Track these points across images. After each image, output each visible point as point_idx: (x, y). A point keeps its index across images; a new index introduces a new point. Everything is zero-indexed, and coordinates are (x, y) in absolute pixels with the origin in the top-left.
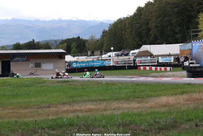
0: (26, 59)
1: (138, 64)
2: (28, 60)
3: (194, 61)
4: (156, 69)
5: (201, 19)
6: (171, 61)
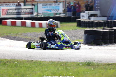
1: (2, 16)
3: (98, 12)
6: (58, 11)
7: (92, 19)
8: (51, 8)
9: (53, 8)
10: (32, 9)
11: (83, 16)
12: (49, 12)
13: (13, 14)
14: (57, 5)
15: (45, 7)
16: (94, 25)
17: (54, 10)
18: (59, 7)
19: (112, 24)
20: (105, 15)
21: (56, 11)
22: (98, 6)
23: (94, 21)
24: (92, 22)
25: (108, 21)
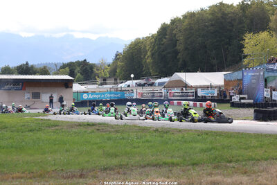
0: (20, 86)
1: (169, 98)
2: (23, 89)
3: (246, 96)
4: (195, 105)
5: (247, 41)
7: (242, 101)
8: (208, 92)
11: (234, 99)
13: (178, 96)
15: (203, 92)
17: (211, 93)
18: (214, 91)
20: (252, 98)
22: (245, 91)
24: (244, 104)
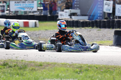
6: (32, 9)
8: (24, 6)
9: (26, 6)
10: (3, 7)
11: (61, 15)
12: (22, 10)
14: (31, 3)
15: (17, 5)
16: (79, 24)
17: (28, 8)
18: (33, 5)
19: (102, 24)
20: (85, 14)
21: (29, 9)
22: (77, 4)
23: (80, 20)
25: (97, 21)
